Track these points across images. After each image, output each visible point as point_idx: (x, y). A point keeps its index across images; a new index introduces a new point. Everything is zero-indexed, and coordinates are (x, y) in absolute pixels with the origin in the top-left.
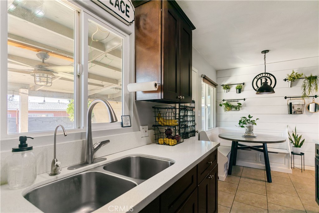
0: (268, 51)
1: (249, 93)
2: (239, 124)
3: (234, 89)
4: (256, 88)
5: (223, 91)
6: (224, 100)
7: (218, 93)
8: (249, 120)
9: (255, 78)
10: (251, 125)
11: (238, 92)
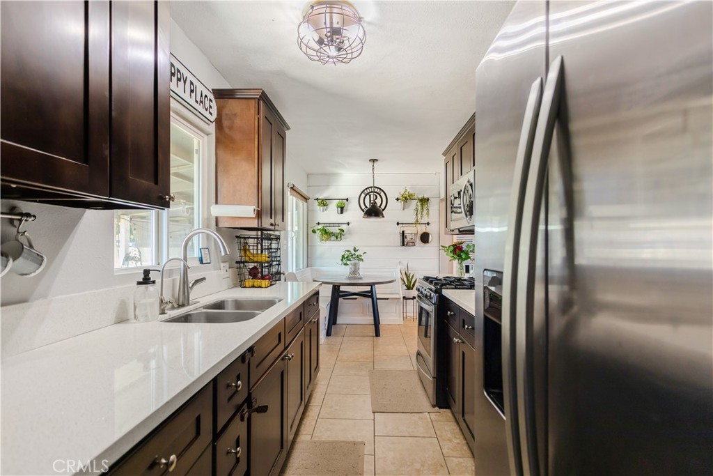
0: (377, 160)
1: (354, 214)
2: (342, 260)
3: (333, 206)
4: (363, 207)
5: (318, 208)
6: (319, 224)
7: (309, 212)
8: (355, 255)
9: (362, 192)
10: (357, 261)
11: (339, 212)
